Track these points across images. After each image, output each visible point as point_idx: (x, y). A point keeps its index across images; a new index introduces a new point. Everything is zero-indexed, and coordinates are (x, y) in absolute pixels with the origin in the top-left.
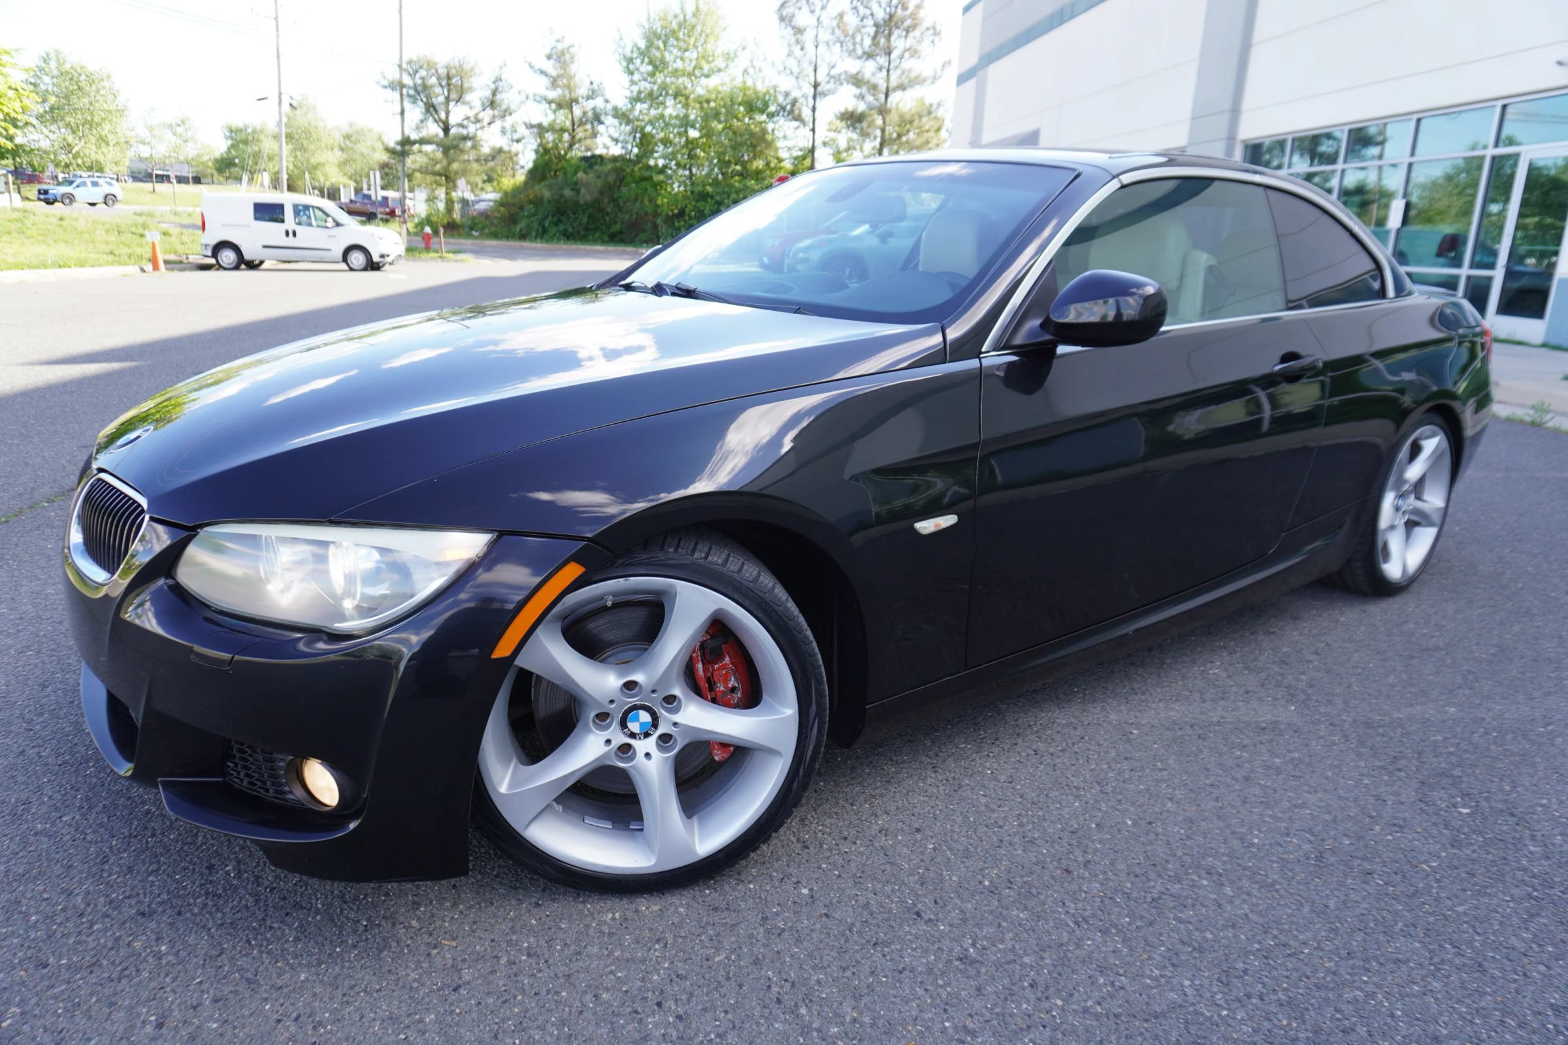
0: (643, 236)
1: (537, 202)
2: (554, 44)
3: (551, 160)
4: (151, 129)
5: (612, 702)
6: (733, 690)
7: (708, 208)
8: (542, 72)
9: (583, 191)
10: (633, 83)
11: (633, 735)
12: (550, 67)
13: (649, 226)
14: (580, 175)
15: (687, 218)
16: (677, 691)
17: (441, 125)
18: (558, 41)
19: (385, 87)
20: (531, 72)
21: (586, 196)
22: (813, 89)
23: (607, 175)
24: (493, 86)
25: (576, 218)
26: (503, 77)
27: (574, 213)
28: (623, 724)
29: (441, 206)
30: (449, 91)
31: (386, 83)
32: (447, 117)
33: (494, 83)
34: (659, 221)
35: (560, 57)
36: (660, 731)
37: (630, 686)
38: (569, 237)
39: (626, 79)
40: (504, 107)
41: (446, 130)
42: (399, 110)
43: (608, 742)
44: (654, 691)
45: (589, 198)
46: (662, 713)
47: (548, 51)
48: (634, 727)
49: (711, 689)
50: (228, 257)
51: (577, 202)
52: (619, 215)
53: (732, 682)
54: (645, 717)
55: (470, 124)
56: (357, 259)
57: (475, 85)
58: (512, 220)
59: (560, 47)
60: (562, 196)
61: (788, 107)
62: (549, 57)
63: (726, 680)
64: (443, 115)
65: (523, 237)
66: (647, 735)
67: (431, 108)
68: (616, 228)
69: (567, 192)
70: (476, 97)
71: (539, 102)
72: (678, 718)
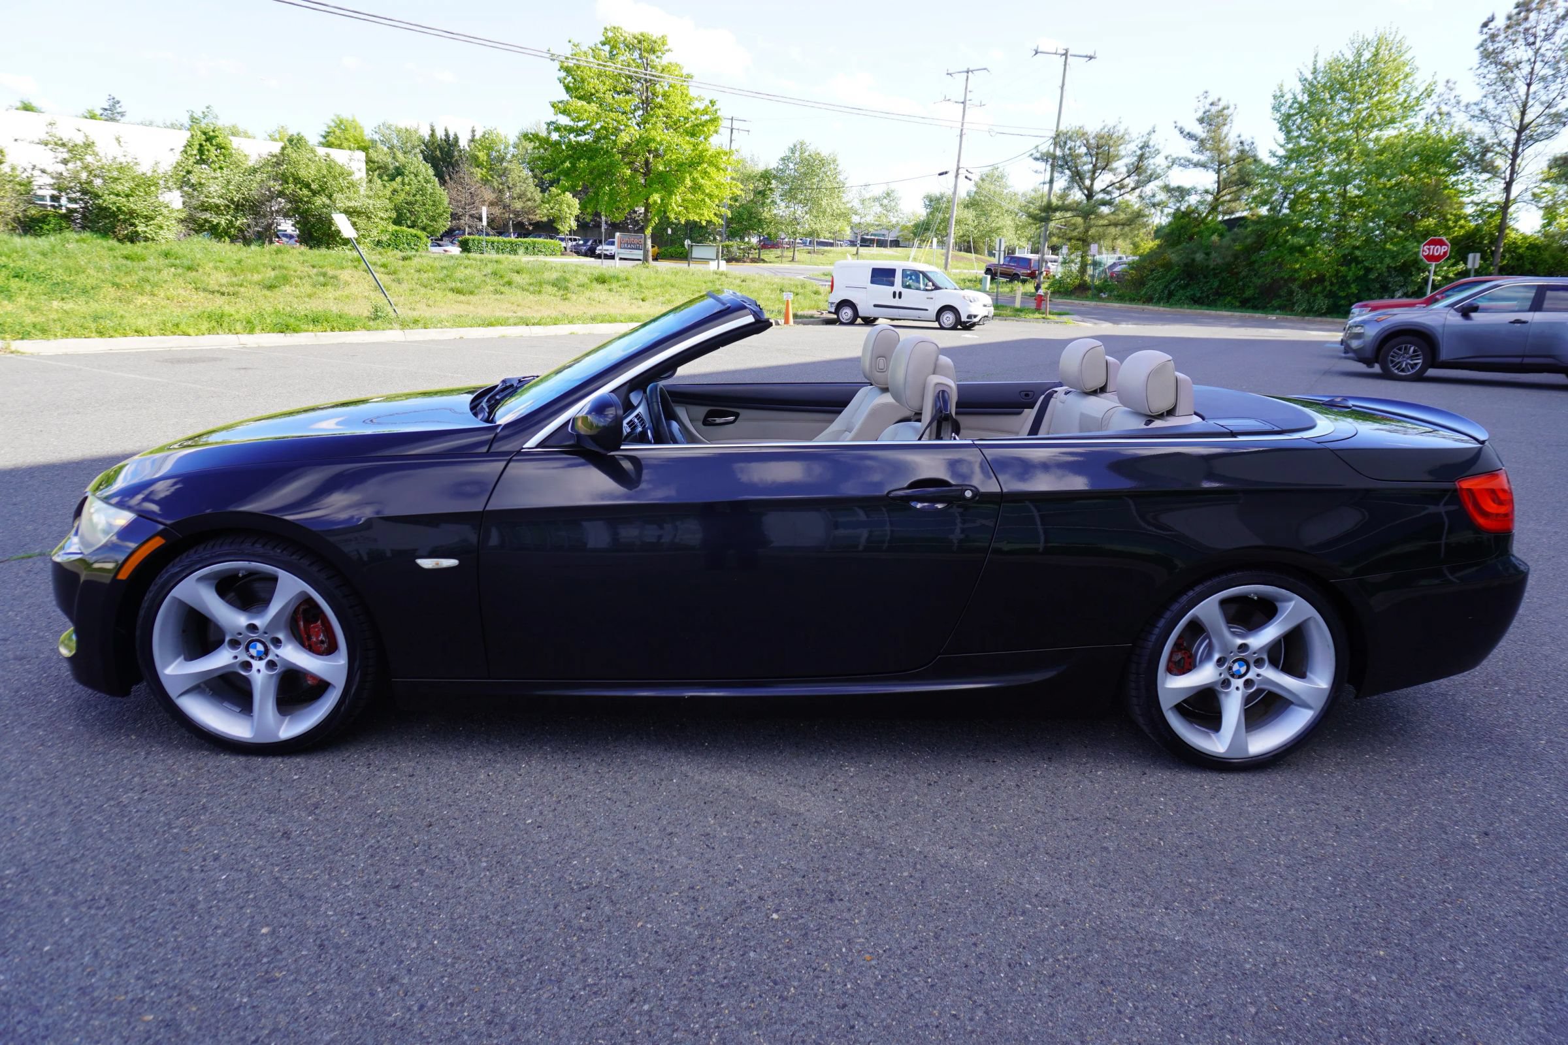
0: (1275, 303)
1: (1168, 266)
2: (1208, 107)
3: (1189, 223)
4: (863, 202)
5: (240, 634)
6: (322, 642)
7: (1351, 273)
8: (1191, 136)
9: (1214, 255)
10: (1289, 139)
11: (252, 657)
12: (1200, 131)
13: (1283, 292)
14: (1215, 238)
15: (1327, 283)
16: (281, 636)
17: (1086, 192)
18: (1212, 104)
19: (1036, 159)
20: (1180, 137)
21: (1216, 259)
22: (1515, 135)
23: (1246, 238)
24: (1139, 152)
25: (1207, 282)
26: (1151, 143)
27: (1205, 277)
28: (247, 649)
29: (1075, 268)
30: (1097, 160)
31: (1038, 155)
32: (1092, 184)
33: (1141, 148)
34: (1295, 287)
35: (1214, 119)
36: (269, 658)
37: (252, 628)
38: (1198, 301)
39: (1281, 137)
40: (1149, 172)
41: (1090, 195)
42: (1048, 179)
43: (236, 657)
44: (266, 633)
45: (1219, 261)
46: (272, 647)
47: (1200, 114)
48: (253, 652)
49: (309, 638)
50: (847, 313)
51: (1207, 266)
52: (1255, 280)
53: (321, 637)
54: (260, 647)
55: (1115, 190)
56: (948, 319)
57: (1123, 153)
58: (1139, 283)
59: (1214, 109)
60: (1193, 260)
61: (1477, 157)
62: (1201, 121)
63: (317, 636)
64: (1088, 182)
65: (1149, 300)
66: (261, 659)
67: (1077, 177)
68: (1248, 293)
69: (1199, 257)
70: (1121, 166)
71: (1185, 166)
72: (280, 652)
